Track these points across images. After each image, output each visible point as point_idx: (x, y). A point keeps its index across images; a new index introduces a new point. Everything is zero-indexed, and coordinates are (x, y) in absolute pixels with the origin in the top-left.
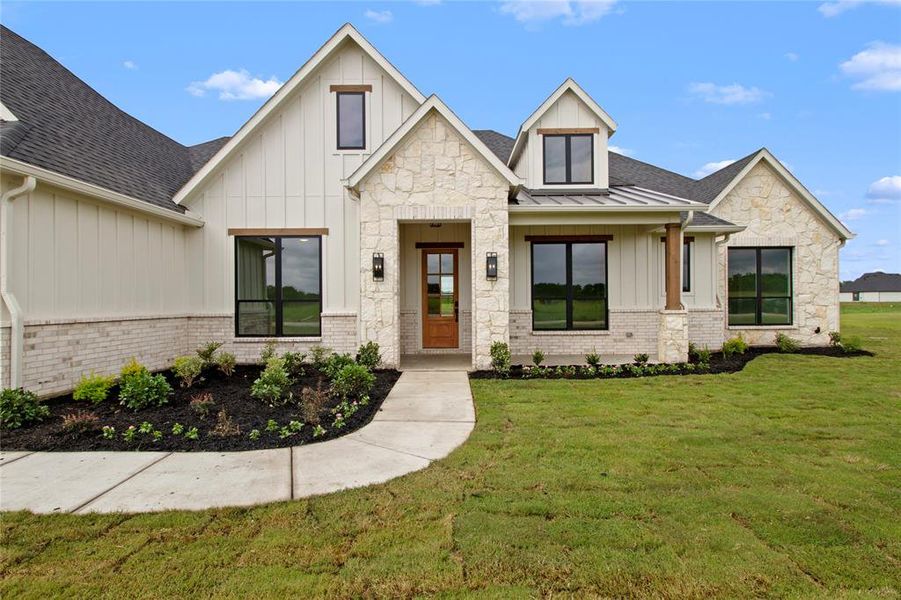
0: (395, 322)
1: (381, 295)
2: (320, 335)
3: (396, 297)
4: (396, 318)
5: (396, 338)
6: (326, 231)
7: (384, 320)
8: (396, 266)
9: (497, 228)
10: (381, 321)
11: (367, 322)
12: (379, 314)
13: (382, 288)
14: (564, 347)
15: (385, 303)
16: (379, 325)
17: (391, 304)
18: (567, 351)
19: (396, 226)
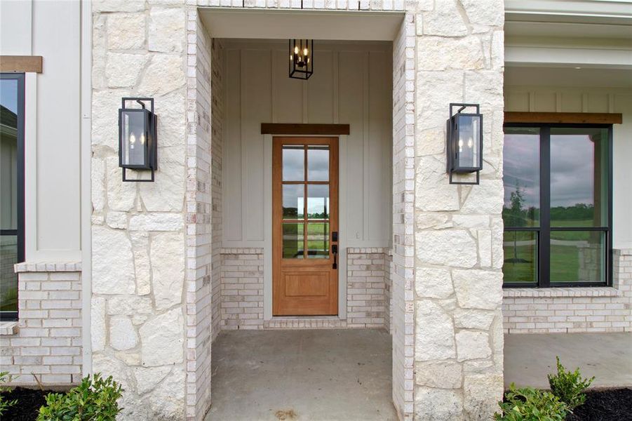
0: (190, 299)
1: (149, 223)
2: (15, 317)
3: (192, 229)
4: (192, 287)
5: (192, 344)
6: (37, 64)
7: (158, 295)
8: (193, 139)
9: (476, 40)
10: (150, 295)
11: (108, 297)
12: (144, 275)
13: (151, 202)
14: (536, 320)
15: (160, 243)
16: (144, 306)
17: (178, 247)
18: (542, 328)
19: (194, 25)
